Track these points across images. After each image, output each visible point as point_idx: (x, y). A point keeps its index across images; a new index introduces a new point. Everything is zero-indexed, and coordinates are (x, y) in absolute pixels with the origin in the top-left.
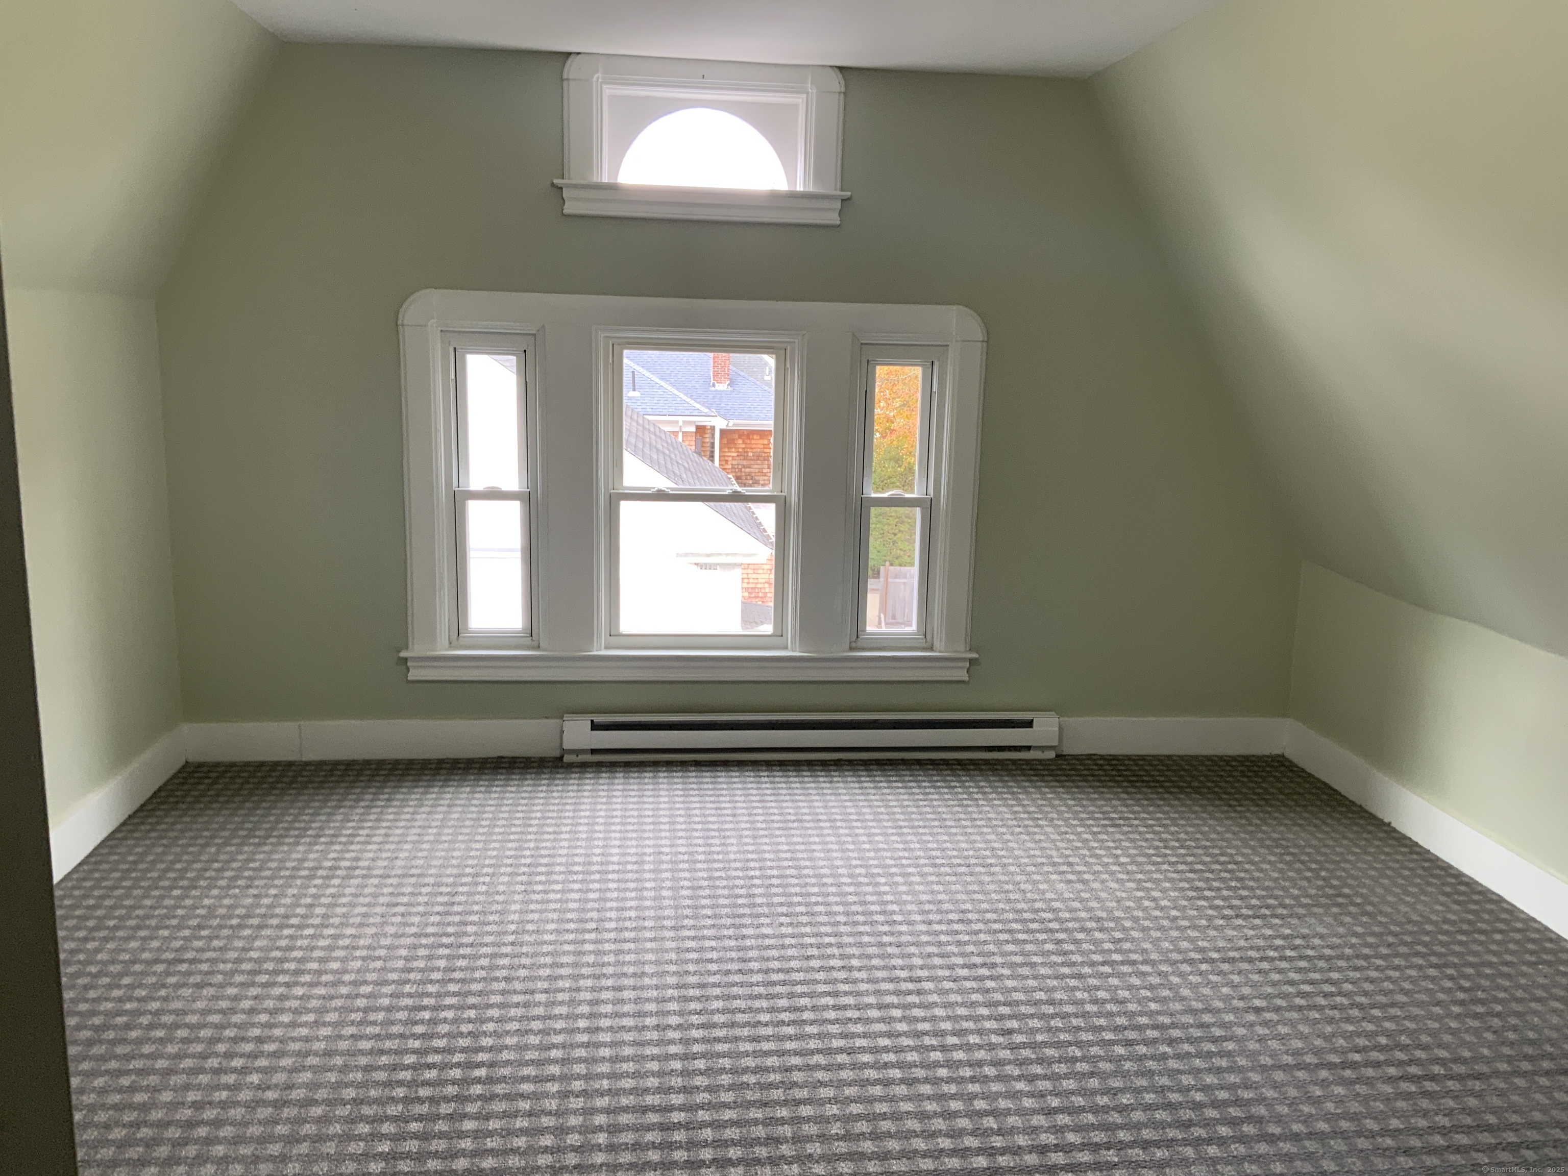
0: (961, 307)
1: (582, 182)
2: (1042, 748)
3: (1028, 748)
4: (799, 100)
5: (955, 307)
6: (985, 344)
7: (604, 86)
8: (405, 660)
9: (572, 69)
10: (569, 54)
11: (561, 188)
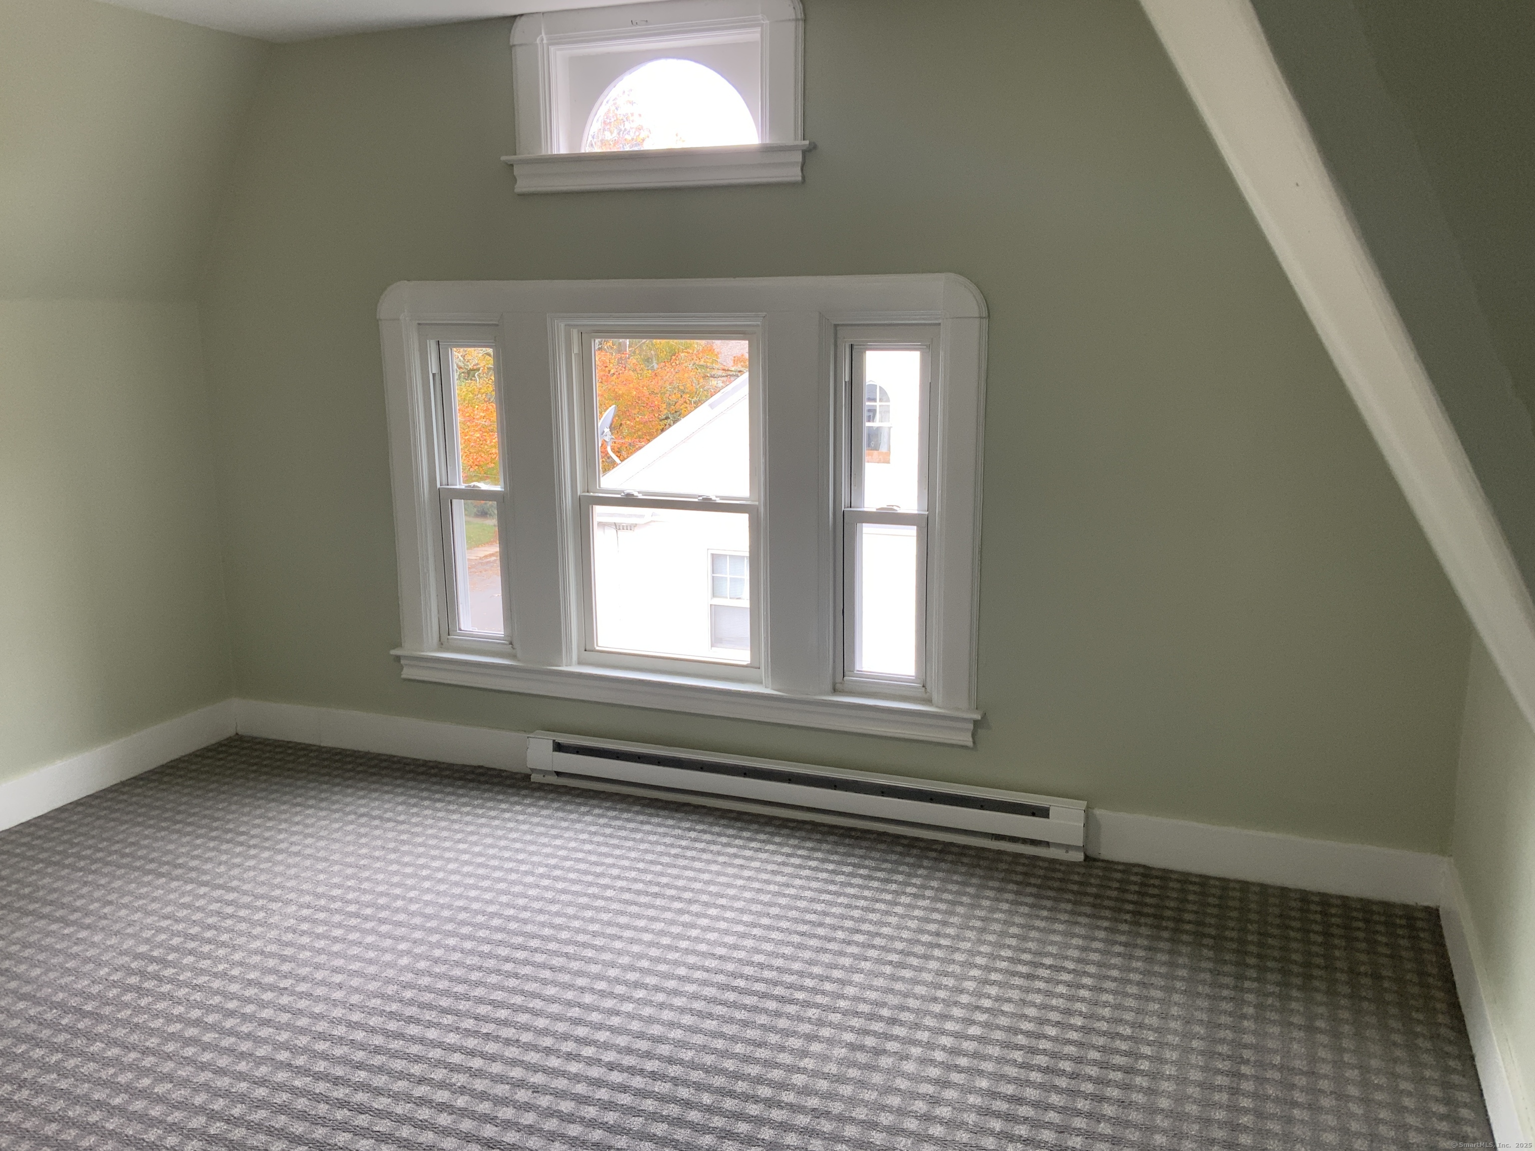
0: (952, 275)
1: (532, 156)
2: (1068, 848)
3: (1047, 844)
4: (753, 35)
5: (943, 276)
6: (985, 322)
7: (552, 48)
8: (398, 658)
9: (518, 34)
10: (515, 17)
11: (512, 165)
